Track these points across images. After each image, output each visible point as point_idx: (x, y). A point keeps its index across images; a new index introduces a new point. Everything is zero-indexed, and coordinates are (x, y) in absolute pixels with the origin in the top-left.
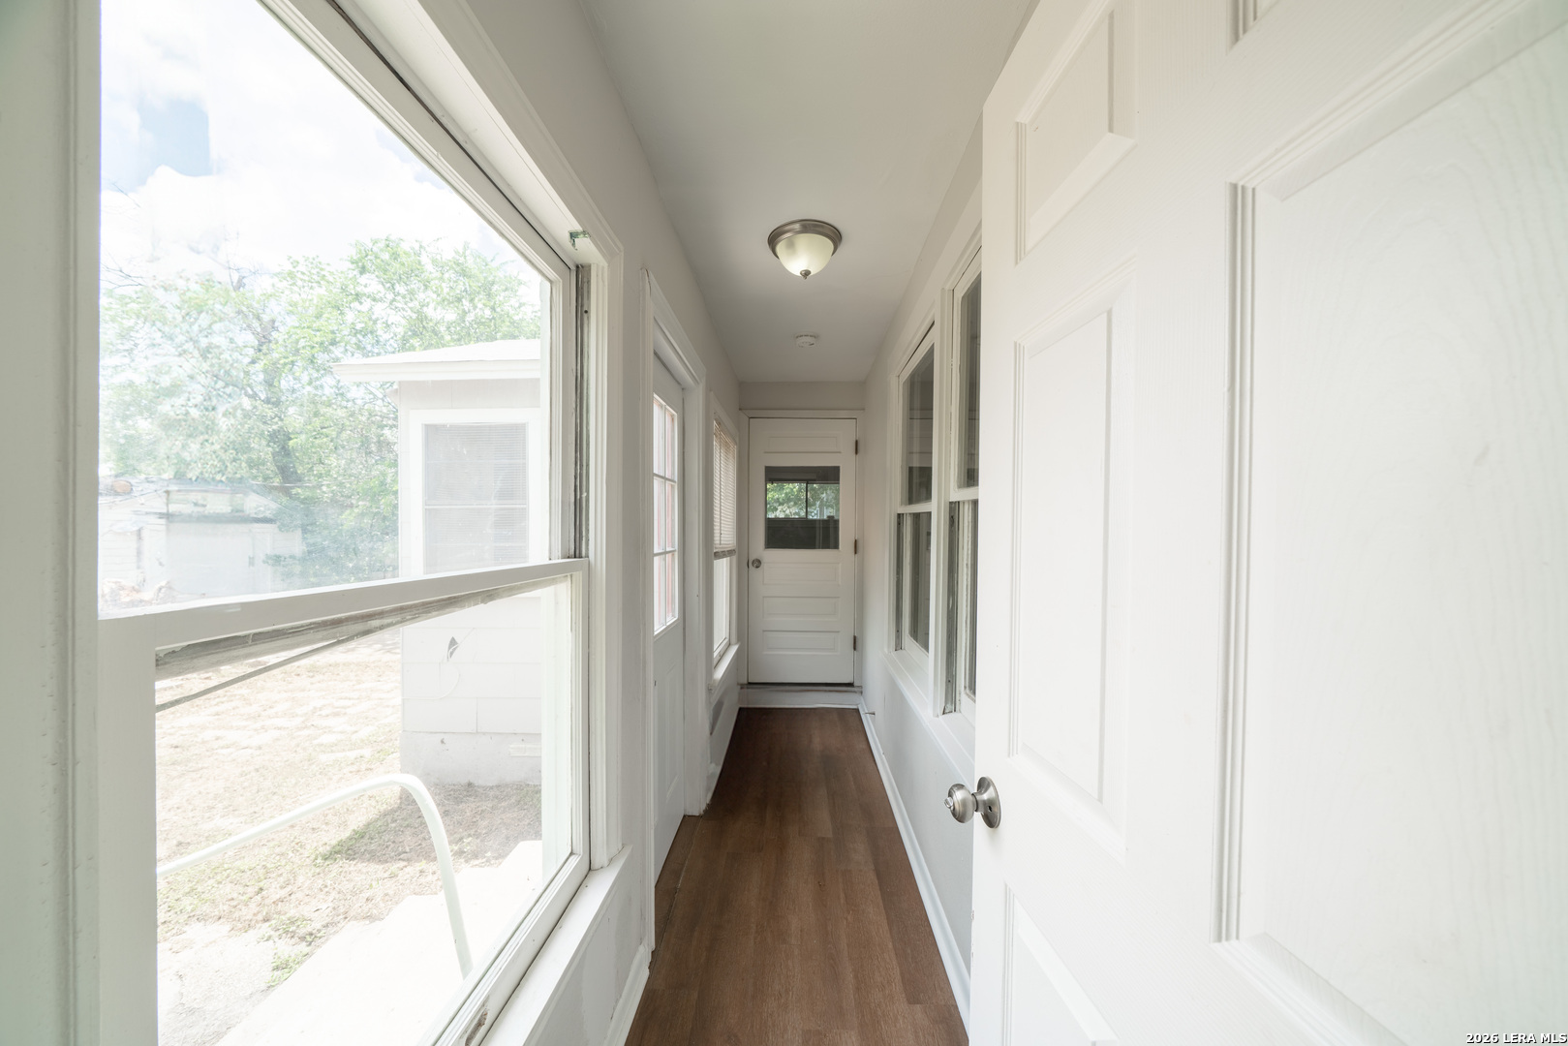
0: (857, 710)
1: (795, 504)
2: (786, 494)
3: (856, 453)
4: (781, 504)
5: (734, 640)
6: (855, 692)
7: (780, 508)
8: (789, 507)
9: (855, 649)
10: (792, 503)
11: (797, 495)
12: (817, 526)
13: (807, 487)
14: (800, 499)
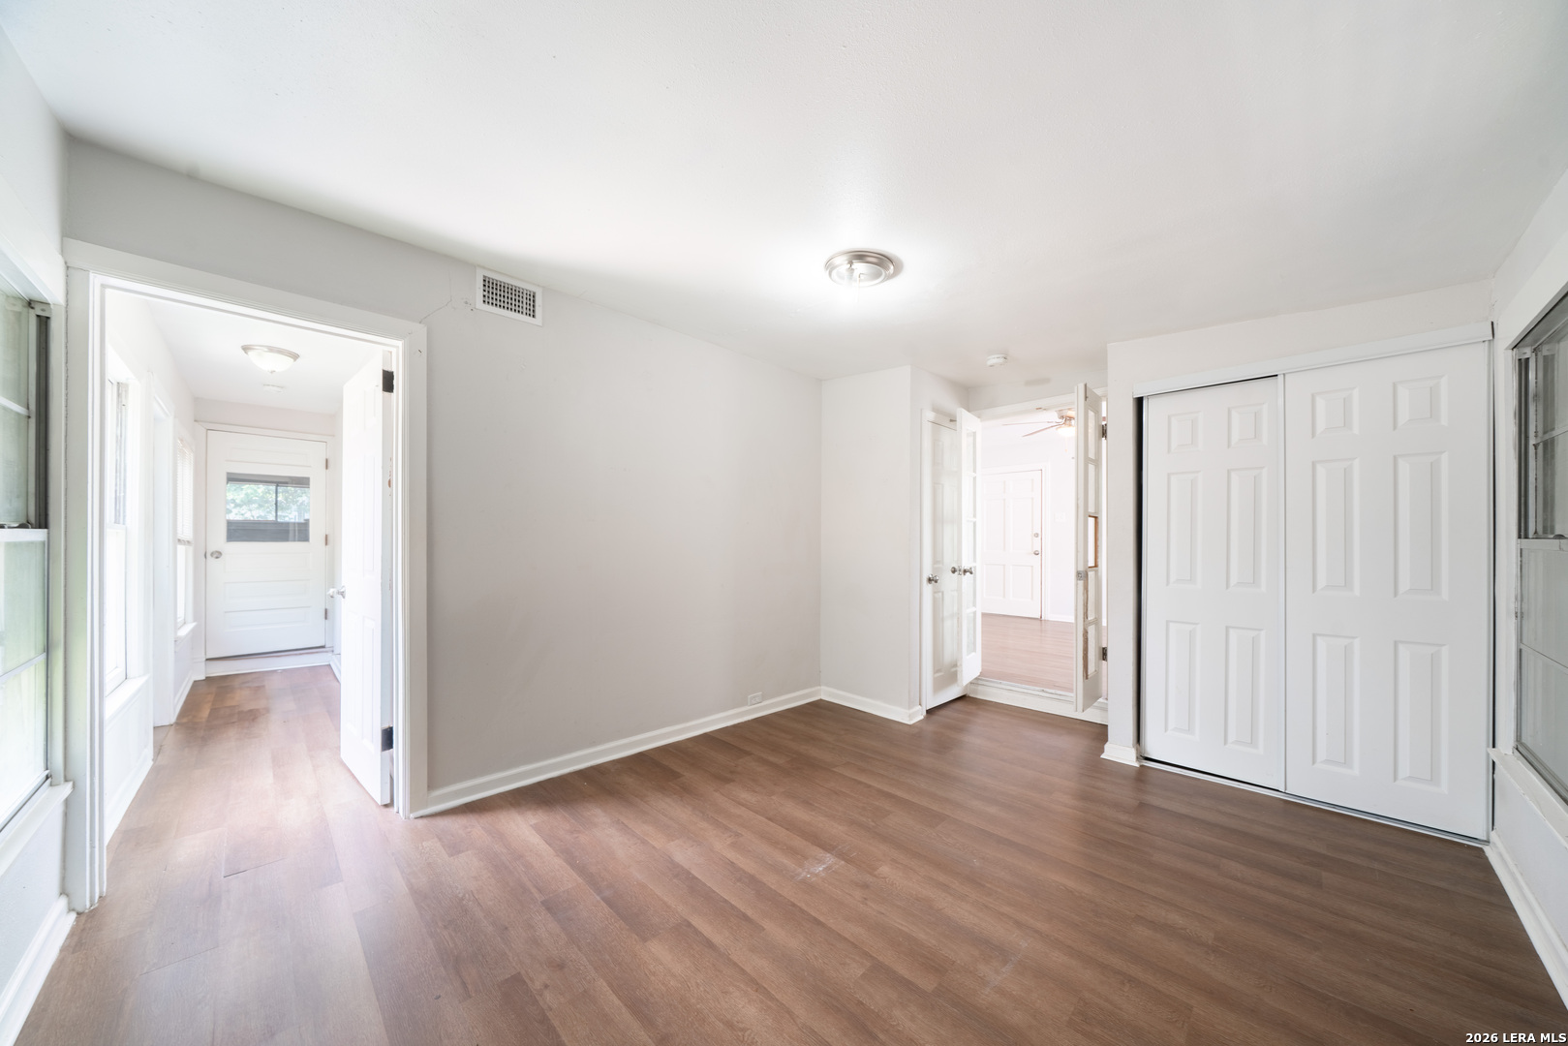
0: (329, 665)
1: (260, 506)
2: (247, 494)
3: (327, 468)
4: (237, 505)
5: (190, 617)
6: (327, 652)
7: (235, 511)
8: (250, 510)
9: (326, 618)
10: (255, 506)
11: (263, 497)
12: (291, 528)
13: (277, 490)
14: (267, 502)
